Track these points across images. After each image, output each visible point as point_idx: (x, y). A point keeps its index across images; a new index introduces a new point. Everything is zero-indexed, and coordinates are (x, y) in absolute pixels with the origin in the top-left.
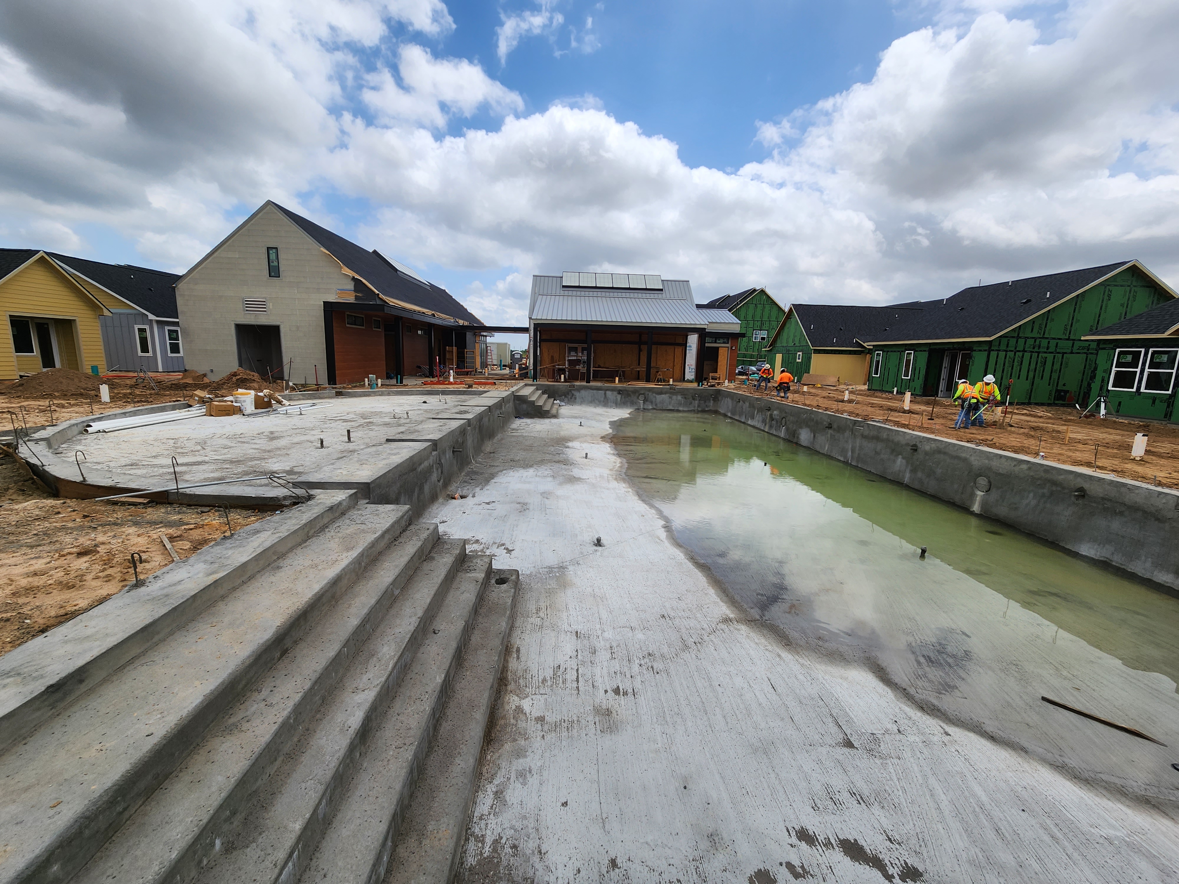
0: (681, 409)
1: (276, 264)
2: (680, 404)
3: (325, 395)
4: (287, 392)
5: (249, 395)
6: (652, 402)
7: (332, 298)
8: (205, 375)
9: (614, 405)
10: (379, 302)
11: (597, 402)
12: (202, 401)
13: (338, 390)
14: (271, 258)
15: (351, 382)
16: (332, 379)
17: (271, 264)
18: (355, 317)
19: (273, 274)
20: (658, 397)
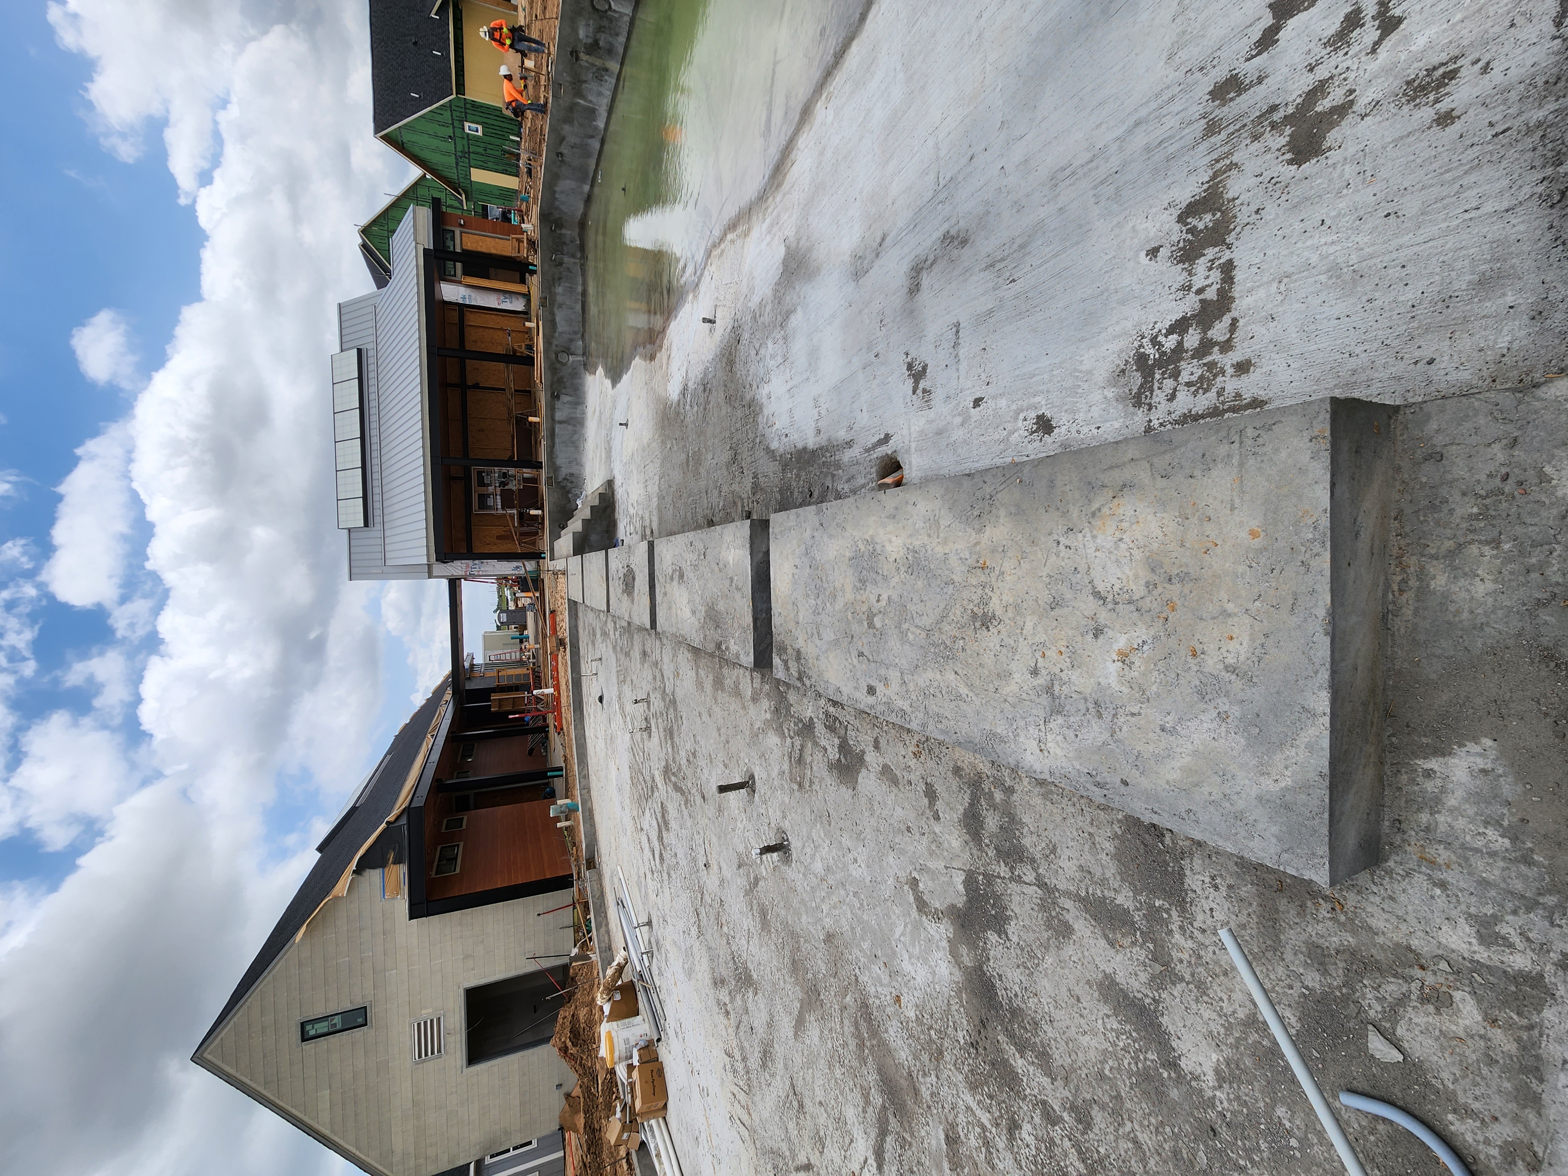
0: (580, 289)
1: (337, 1020)
2: (571, 290)
3: (596, 887)
4: (595, 957)
5: (614, 1034)
6: (571, 340)
7: (402, 905)
8: (568, 1096)
9: (580, 407)
10: (404, 821)
11: (575, 437)
12: (632, 1124)
13: (583, 868)
14: (325, 1030)
15: (565, 851)
16: (563, 882)
17: (339, 1027)
18: (439, 861)
19: (360, 1020)
20: (560, 329)
